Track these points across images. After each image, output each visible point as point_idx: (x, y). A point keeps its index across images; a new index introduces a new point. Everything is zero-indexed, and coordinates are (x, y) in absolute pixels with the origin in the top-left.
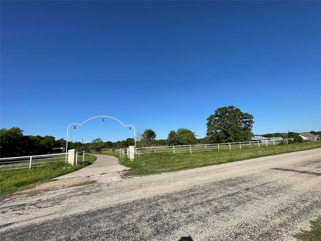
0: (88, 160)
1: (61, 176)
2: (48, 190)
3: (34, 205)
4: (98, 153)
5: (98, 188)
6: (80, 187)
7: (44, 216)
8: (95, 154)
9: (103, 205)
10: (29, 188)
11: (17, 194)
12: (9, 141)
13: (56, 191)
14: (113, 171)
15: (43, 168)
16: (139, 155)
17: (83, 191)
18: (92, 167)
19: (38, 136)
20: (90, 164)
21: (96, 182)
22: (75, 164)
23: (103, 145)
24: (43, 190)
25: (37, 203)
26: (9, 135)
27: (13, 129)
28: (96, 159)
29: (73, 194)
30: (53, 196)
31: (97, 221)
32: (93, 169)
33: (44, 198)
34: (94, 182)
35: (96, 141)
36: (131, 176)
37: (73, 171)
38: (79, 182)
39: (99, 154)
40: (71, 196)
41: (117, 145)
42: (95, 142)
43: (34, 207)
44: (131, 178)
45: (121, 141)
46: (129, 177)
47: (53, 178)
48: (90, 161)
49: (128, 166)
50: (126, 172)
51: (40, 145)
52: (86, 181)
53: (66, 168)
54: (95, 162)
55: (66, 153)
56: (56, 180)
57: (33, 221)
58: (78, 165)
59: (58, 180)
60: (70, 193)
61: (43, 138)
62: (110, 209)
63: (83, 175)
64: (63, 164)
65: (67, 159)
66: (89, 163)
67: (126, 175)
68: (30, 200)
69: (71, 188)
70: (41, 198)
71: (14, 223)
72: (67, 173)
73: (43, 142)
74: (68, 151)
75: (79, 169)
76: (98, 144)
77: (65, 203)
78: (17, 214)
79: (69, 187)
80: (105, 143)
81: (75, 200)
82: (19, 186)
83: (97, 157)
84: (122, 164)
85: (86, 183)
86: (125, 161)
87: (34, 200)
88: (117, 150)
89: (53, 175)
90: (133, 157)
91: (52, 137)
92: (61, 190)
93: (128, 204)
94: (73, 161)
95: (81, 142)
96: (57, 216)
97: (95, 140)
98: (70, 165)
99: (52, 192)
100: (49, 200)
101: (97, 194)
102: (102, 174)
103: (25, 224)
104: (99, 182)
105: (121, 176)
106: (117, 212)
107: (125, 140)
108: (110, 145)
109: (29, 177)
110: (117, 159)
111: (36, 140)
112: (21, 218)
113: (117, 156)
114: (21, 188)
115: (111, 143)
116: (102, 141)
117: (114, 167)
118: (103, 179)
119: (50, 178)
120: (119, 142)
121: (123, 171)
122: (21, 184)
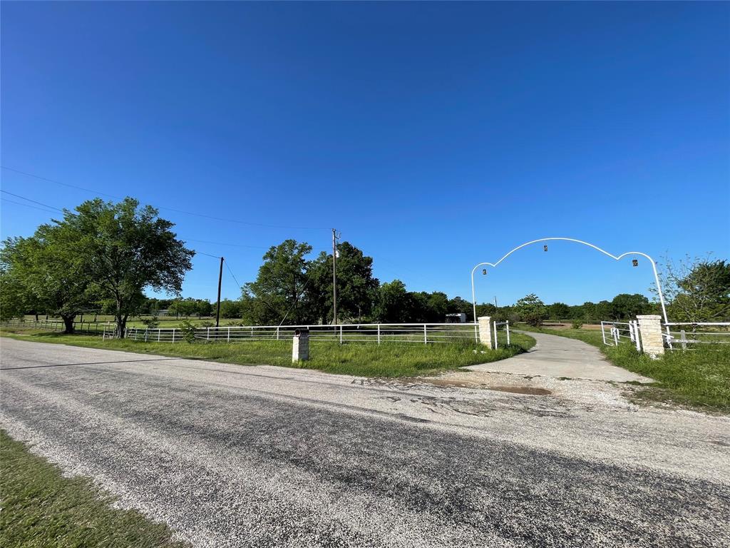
0: (516, 341)
1: (473, 364)
2: (459, 385)
3: (448, 403)
4: (534, 328)
6: (517, 395)
7: (469, 427)
8: (527, 330)
10: (432, 374)
11: (420, 379)
13: (473, 391)
14: (594, 376)
15: (443, 345)
16: (684, 347)
17: (525, 404)
18: (531, 358)
19: (424, 293)
20: (524, 351)
21: (550, 393)
22: (494, 348)
23: (543, 311)
24: (452, 383)
25: (450, 401)
28: (533, 342)
29: (507, 405)
30: (472, 397)
32: (533, 361)
33: (458, 395)
34: (542, 392)
35: (526, 302)
36: (663, 404)
37: (493, 361)
38: (510, 384)
39: (538, 332)
40: (504, 408)
41: (583, 314)
42: (524, 304)
43: (448, 407)
44: (665, 408)
45: (596, 302)
46: (656, 403)
47: (462, 366)
48: (525, 344)
49: (643, 372)
50: (638, 389)
51: (427, 307)
52: (525, 385)
53: (479, 351)
54: (534, 348)
55: (475, 324)
56: (468, 371)
57: (455, 429)
58: (501, 350)
59: (471, 371)
60: (499, 400)
61: (430, 297)
63: (516, 373)
64: (472, 343)
65: (478, 335)
66: (522, 349)
67: (642, 397)
68: (438, 393)
69: (497, 392)
70: (454, 395)
71: (429, 421)
72: (484, 363)
73: (431, 303)
74: (479, 318)
75: (504, 358)
76: (531, 309)
77: (497, 418)
78: (429, 409)
79: (492, 389)
80: (548, 306)
81: (519, 419)
82: (419, 368)
83: (535, 338)
84: (619, 363)
85: (525, 390)
86: (630, 357)
87: (446, 395)
88: (586, 327)
89: (462, 361)
90: (662, 351)
91: (442, 294)
92: (482, 391)
93: (680, 481)
94: (489, 340)
95: (493, 303)
96: (489, 435)
97: (522, 300)
98: (484, 348)
99: (468, 390)
100: (467, 403)
102: (563, 379)
103: (443, 428)
104: (557, 394)
105: (624, 395)
107: (610, 301)
108: (562, 312)
109: (428, 358)
110: (595, 349)
111: (422, 299)
112: (435, 417)
113: (594, 341)
114: (423, 371)
115: (566, 307)
116: (541, 303)
119: (457, 366)
120: (589, 306)
121: (628, 382)
122: (421, 366)
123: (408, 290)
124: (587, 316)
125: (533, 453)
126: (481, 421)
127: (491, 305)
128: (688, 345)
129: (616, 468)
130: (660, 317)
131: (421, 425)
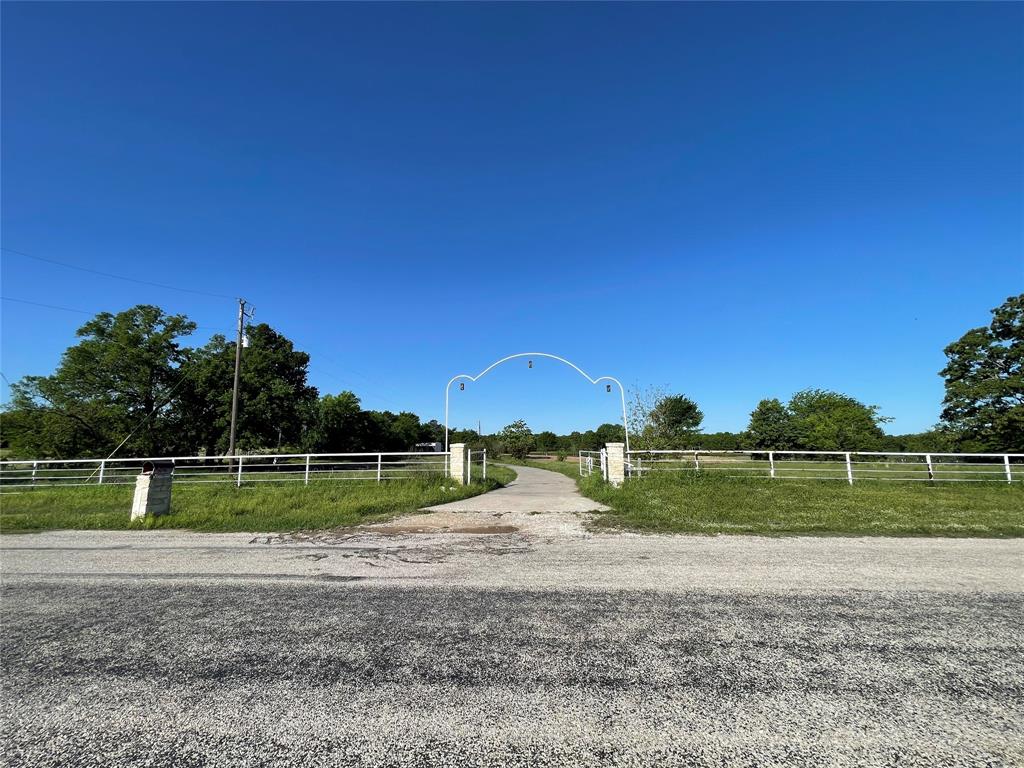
0: (493, 475)
1: (437, 504)
2: (414, 531)
3: (394, 553)
4: (518, 461)
5: (522, 545)
6: (480, 535)
7: (415, 578)
8: (511, 463)
9: (539, 583)
10: (381, 521)
11: (362, 528)
12: (339, 422)
13: (431, 536)
14: (563, 508)
15: (403, 482)
16: (640, 475)
17: (487, 545)
18: (506, 494)
19: (387, 413)
20: (500, 486)
21: (517, 529)
22: (466, 482)
23: (531, 441)
24: (406, 530)
25: (398, 551)
26: (338, 408)
27: (343, 395)
28: (514, 476)
29: (467, 548)
30: (427, 543)
31: (526, 613)
32: (507, 498)
33: (410, 544)
34: (511, 529)
35: (513, 430)
36: (612, 530)
37: (463, 499)
38: (477, 524)
39: (522, 465)
40: (463, 551)
41: (570, 445)
42: (512, 432)
43: (394, 557)
44: (613, 533)
45: (582, 432)
46: (607, 529)
47: (422, 507)
48: (501, 478)
49: (604, 502)
50: (597, 517)
51: (391, 433)
52: (492, 524)
53: (447, 489)
54: (513, 483)
55: (446, 453)
56: (429, 512)
57: (396, 583)
58: (474, 486)
59: (433, 512)
60: (460, 543)
61: (395, 419)
62: (556, 596)
63: (484, 510)
64: (440, 478)
65: (449, 467)
66: (498, 483)
67: (597, 524)
68: (384, 544)
69: (460, 535)
70: (405, 543)
71: (365, 578)
72: (451, 501)
73: (396, 428)
74: (451, 445)
75: (476, 495)
76: (517, 438)
77: (453, 562)
78: (367, 563)
79: (456, 531)
80: (537, 435)
81: (474, 560)
82: (363, 514)
83: (517, 472)
84: (587, 494)
85: (492, 530)
86: (596, 487)
87: (394, 544)
88: (570, 459)
89: (423, 499)
90: (622, 479)
91: (413, 416)
92: (441, 535)
93: (604, 594)
94: (461, 473)
95: (476, 429)
96: (438, 583)
97: (509, 427)
98: (454, 483)
99: (424, 536)
100: (420, 551)
101: (521, 557)
102: (533, 513)
103: (381, 584)
104: (524, 530)
105: (583, 524)
106: (573, 606)
107: (595, 431)
108: (550, 442)
109: (379, 500)
110: (572, 481)
111: (383, 422)
112: (374, 572)
113: (572, 473)
114: (368, 517)
115: (554, 436)
116: (529, 431)
117: (562, 499)
118: (535, 526)
119: (418, 507)
120: (576, 436)
121: (590, 512)
122: (366, 511)
123: (364, 407)
124: (574, 448)
125: (482, 594)
126: (433, 568)
127: (473, 432)
128: (643, 472)
129: (557, 593)
130: (623, 445)
131: (351, 584)
